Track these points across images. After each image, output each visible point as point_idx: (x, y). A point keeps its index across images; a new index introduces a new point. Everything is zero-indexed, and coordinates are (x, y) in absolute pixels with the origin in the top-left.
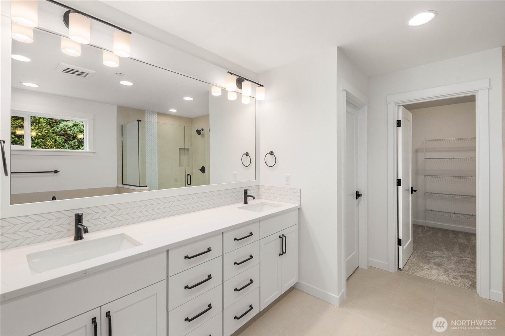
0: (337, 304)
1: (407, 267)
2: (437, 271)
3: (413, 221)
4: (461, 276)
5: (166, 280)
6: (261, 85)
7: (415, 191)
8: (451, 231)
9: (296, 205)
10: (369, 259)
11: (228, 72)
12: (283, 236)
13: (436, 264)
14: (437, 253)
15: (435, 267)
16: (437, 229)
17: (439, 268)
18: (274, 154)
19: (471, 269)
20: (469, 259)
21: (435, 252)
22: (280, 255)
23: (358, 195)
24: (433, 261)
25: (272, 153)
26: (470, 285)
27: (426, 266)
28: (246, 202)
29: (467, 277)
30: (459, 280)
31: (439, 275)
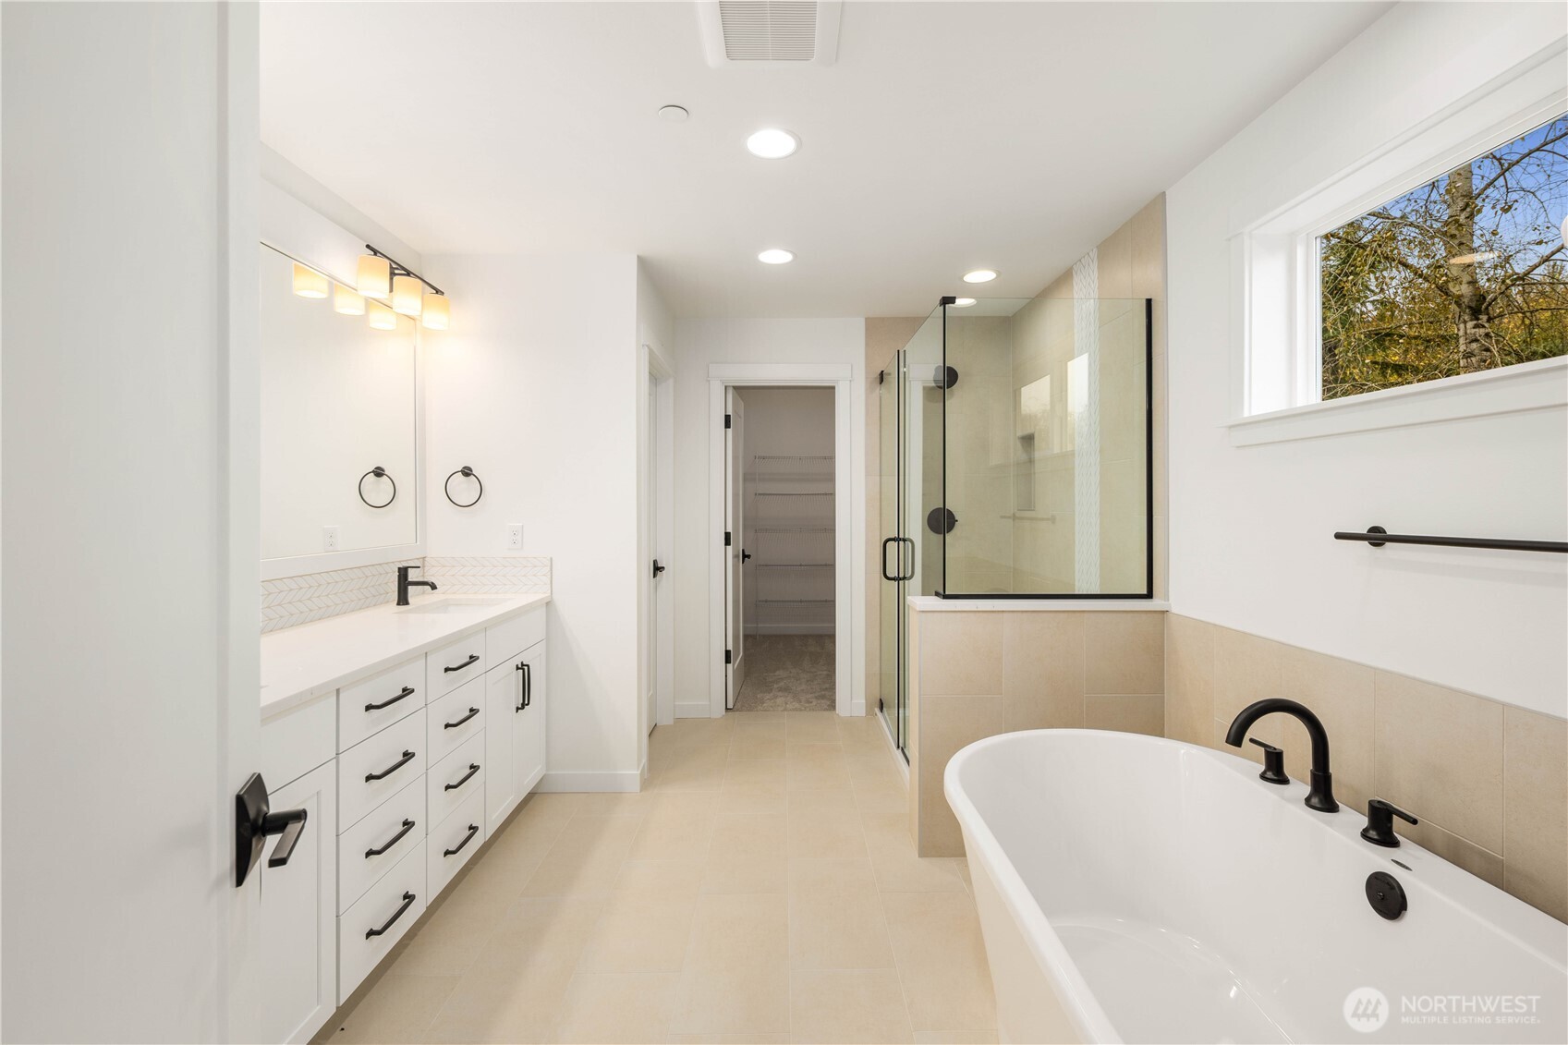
0: (637, 787)
1: (739, 705)
2: (783, 699)
3: (744, 628)
4: (816, 698)
5: (335, 760)
6: (438, 291)
7: (749, 556)
8: (796, 636)
9: (540, 595)
10: (677, 703)
11: (368, 246)
12: (523, 665)
13: (780, 690)
14: (780, 673)
15: (780, 694)
16: (776, 636)
17: (786, 694)
18: (474, 473)
19: (827, 686)
20: (825, 673)
21: (777, 673)
22: (518, 709)
23: (657, 569)
24: (775, 686)
25: (467, 472)
26: (828, 706)
27: (768, 696)
28: (403, 599)
29: (823, 697)
30: (814, 703)
31: (786, 704)
